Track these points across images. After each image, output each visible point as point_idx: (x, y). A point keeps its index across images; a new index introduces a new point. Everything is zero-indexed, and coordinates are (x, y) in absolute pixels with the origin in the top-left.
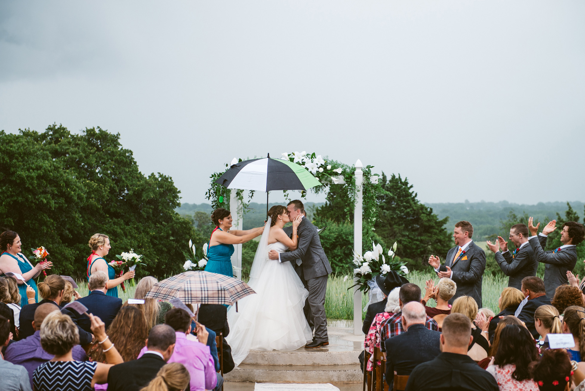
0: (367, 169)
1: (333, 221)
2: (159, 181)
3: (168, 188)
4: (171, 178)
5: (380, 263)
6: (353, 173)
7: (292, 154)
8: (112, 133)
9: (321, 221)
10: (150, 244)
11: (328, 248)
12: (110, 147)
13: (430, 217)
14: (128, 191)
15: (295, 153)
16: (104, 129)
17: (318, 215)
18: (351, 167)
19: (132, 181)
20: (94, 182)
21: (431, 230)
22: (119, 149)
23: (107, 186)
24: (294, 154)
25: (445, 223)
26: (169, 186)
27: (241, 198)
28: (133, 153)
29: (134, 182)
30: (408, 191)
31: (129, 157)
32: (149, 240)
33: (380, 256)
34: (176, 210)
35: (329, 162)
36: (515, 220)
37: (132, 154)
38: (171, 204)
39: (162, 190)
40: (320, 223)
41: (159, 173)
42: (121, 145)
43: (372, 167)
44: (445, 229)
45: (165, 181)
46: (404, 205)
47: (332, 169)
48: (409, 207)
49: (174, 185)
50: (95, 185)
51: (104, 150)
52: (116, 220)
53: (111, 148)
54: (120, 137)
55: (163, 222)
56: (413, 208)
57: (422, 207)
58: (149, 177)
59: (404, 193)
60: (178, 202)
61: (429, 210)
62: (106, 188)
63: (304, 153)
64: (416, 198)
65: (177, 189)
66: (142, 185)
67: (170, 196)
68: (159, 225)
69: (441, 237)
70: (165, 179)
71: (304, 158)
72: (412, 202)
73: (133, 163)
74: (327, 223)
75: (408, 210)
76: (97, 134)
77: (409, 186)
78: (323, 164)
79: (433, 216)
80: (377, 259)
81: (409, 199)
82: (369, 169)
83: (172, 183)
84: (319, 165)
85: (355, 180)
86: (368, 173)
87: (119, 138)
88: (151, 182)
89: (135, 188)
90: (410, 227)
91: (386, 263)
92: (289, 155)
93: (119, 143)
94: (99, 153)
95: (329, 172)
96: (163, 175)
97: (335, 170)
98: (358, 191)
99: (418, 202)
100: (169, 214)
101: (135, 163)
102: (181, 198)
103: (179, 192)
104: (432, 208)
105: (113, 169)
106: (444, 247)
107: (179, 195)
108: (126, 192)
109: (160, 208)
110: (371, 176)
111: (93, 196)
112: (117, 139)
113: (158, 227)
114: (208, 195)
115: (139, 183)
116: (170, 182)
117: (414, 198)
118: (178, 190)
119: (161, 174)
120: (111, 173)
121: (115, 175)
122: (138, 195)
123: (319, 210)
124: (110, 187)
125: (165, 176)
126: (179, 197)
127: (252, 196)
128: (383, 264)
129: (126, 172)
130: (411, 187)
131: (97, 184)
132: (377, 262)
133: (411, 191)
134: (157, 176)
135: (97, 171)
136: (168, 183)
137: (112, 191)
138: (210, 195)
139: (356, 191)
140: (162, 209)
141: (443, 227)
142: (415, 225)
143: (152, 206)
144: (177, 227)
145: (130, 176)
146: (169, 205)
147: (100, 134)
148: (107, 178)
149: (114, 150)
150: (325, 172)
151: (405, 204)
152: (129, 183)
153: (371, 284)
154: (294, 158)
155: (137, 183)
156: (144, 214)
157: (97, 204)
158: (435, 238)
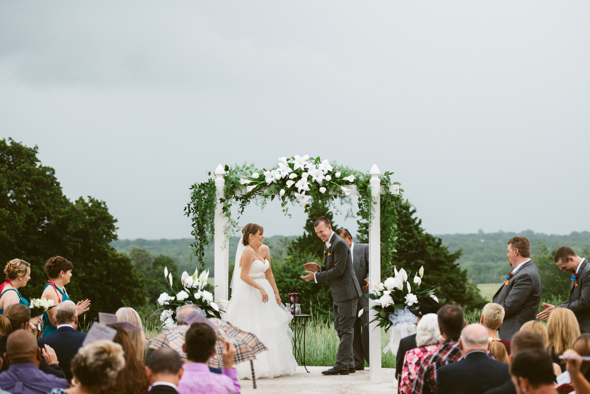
0: (385, 177)
1: (314, 256)
2: (89, 207)
3: (101, 216)
4: (104, 203)
5: (405, 292)
6: (368, 182)
7: (292, 159)
8: (28, 146)
9: (300, 257)
10: (79, 288)
11: (310, 290)
12: (25, 164)
13: (438, 250)
14: (48, 220)
15: (296, 157)
16: (17, 141)
17: (295, 248)
18: (365, 174)
19: (55, 208)
20: (6, 209)
21: (441, 266)
22: (37, 167)
23: (22, 214)
24: (294, 159)
25: (458, 258)
26: (102, 213)
27: (228, 215)
28: (56, 172)
29: (57, 209)
30: (409, 217)
31: (49, 176)
32: (78, 284)
33: (405, 284)
34: (112, 244)
35: (337, 168)
36: (545, 252)
37: (54, 173)
38: (105, 236)
39: (93, 218)
40: (298, 258)
41: (89, 197)
42: (40, 161)
43: (391, 174)
44: (458, 264)
45: (97, 207)
46: (405, 235)
47: (341, 177)
48: (411, 238)
49: (109, 211)
50: (7, 212)
51: (17, 168)
52: (34, 258)
53: (27, 165)
54: (38, 151)
55: (96, 261)
56: (417, 239)
57: (428, 237)
58: (76, 201)
59: (405, 219)
60: (114, 233)
61: (437, 241)
62: (21, 217)
63: (307, 157)
64: (420, 226)
65: (112, 217)
66: (67, 213)
67: (104, 226)
68: (90, 264)
69: (453, 276)
70: (97, 204)
71: (306, 163)
72: (415, 232)
73: (55, 185)
74: (307, 258)
75: (411, 241)
76: (8, 147)
77: (411, 210)
78: (331, 170)
79: (442, 249)
80: (401, 288)
81: (411, 227)
82: (388, 177)
83: (106, 209)
84: (326, 172)
85: (370, 191)
86: (387, 182)
87: (36, 152)
88: (78, 209)
89: (58, 216)
90: (413, 263)
91: (411, 292)
92: (288, 160)
93: (37, 159)
94: (11, 172)
95: (339, 180)
96: (94, 199)
97: (345, 179)
98: (375, 203)
99: (422, 230)
100: (102, 249)
101: (58, 184)
102: (117, 228)
103: (116, 221)
104: (441, 238)
105: (30, 192)
106: (457, 288)
107: (116, 224)
108: (46, 221)
109: (92, 241)
110: (390, 184)
111: (5, 227)
112: (34, 154)
113: (89, 267)
114: (187, 211)
115: (63, 210)
116: (103, 209)
117: (417, 225)
118: (114, 219)
119: (92, 198)
120: (27, 197)
121: (32, 199)
122: (62, 225)
123: (296, 243)
124: (27, 215)
125: (97, 200)
126: (116, 227)
127: (242, 212)
128: (408, 293)
129: (47, 196)
130: (414, 211)
131: (9, 212)
132: (401, 291)
133: (413, 217)
134: (87, 200)
135: (9, 195)
136: (101, 209)
137: (29, 220)
138: (189, 210)
139: (372, 204)
140: (94, 243)
141: (455, 263)
142: (419, 261)
143: (80, 240)
144: (114, 266)
145: (52, 201)
146: (103, 238)
147: (13, 148)
148: (23, 205)
149: (31, 168)
150: (334, 181)
151: (406, 233)
152: (51, 210)
153: (393, 319)
154: (294, 164)
155: (60, 210)
156: (71, 249)
157: (9, 237)
158: (445, 276)
